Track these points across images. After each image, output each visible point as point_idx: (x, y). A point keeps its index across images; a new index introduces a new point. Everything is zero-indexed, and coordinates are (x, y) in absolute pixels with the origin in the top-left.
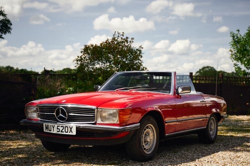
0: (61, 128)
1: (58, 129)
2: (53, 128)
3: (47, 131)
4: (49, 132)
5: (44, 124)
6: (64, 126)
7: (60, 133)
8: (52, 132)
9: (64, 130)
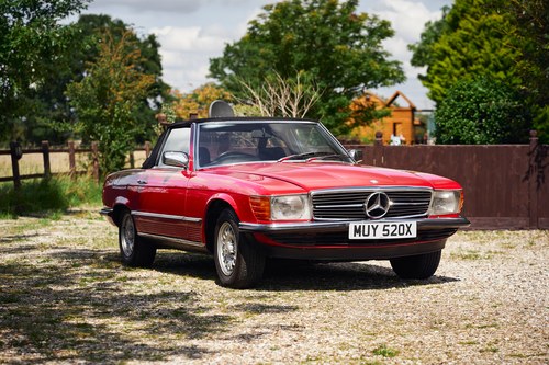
0: (391, 229)
1: (384, 230)
2: (375, 229)
3: (357, 237)
4: (362, 237)
5: (352, 226)
6: (398, 224)
7: (390, 237)
8: (371, 237)
9: (397, 232)
